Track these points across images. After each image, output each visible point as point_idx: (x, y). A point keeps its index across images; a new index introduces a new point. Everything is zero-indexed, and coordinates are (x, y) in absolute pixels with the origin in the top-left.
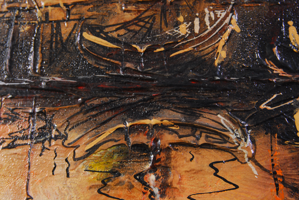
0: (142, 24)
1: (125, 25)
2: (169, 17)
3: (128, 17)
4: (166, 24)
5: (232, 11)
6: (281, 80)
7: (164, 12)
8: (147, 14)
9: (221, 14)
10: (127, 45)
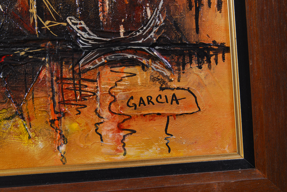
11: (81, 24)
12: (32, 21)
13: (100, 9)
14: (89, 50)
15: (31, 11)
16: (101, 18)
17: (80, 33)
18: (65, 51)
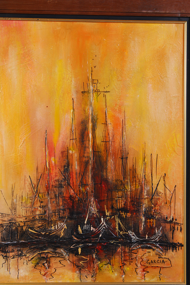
0: (43, 227)
1: (39, 227)
2: (50, 225)
3: (40, 225)
4: (49, 227)
5: (65, 223)
6: (76, 241)
7: (48, 223)
8: (44, 224)
9: (62, 224)
10: (40, 232)
11: (133, 233)
12: (116, 231)
13: (140, 229)
14: (135, 242)
15: (116, 228)
16: (140, 232)
17: (132, 237)
18: (127, 242)
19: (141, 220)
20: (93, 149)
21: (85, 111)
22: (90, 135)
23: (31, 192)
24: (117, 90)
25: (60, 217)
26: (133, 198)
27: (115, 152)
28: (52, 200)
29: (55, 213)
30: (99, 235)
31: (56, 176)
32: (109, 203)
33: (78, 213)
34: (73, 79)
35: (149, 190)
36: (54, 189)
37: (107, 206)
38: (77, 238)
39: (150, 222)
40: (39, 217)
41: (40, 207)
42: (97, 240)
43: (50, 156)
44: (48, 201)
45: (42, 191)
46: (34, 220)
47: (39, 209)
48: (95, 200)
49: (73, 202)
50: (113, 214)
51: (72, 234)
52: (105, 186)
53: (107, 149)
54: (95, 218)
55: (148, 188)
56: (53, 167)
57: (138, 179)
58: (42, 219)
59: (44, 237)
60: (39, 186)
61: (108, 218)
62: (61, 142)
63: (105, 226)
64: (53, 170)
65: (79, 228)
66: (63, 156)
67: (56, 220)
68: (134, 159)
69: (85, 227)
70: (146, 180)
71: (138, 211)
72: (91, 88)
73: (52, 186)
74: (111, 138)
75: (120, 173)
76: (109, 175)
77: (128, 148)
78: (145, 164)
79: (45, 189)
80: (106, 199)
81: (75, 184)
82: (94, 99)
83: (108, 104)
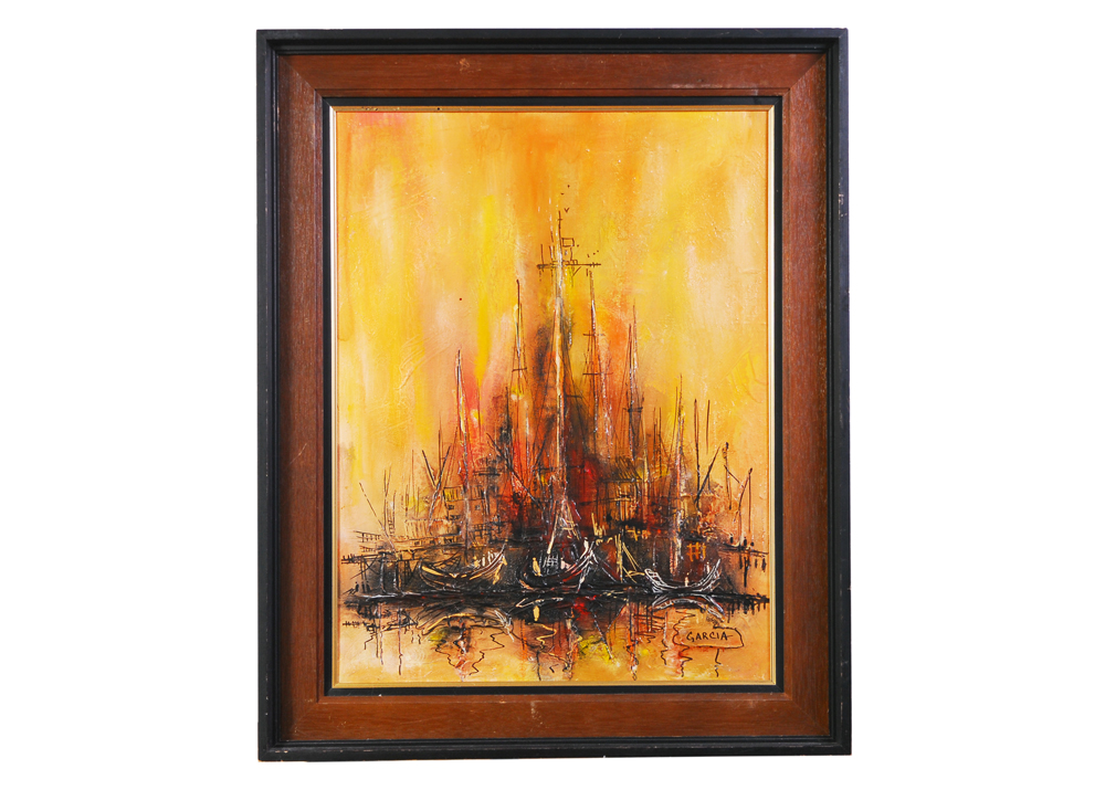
0: (454, 561)
1: (445, 562)
2: (469, 557)
3: (447, 557)
4: (467, 561)
5: (503, 553)
6: (528, 591)
7: (466, 554)
8: (456, 555)
9: (497, 555)
10: (447, 574)
11: (655, 575)
12: (618, 570)
13: (671, 564)
14: (661, 595)
15: (618, 562)
16: (671, 571)
17: (654, 581)
18: (641, 594)
19: (674, 545)
20: (564, 390)
21: (545, 307)
22: (558, 360)
23: (427, 485)
24: (616, 261)
25: (491, 540)
26: (654, 497)
27: (614, 396)
28: (474, 503)
29: (481, 531)
30: (579, 577)
31: (481, 450)
32: (602, 509)
33: (533, 531)
34: (518, 238)
35: (692, 479)
36: (479, 478)
37: (597, 516)
38: (531, 586)
39: (694, 549)
40: (445, 540)
41: (447, 518)
42: (575, 589)
43: (468, 406)
44: (464, 506)
45: (450, 483)
46: (433, 546)
47: (445, 522)
48: (569, 502)
49: (521, 508)
50: (609, 533)
51: (519, 578)
52: (592, 472)
53: (594, 390)
54: (569, 542)
55: (690, 476)
56: (475, 431)
57: (666, 456)
58: (452, 544)
59: (458, 584)
60: (445, 472)
61: (598, 541)
62: (491, 377)
63: (592, 559)
64: (475, 437)
65: (535, 563)
66: (496, 407)
67: (483, 547)
68: (657, 411)
69: (548, 561)
70: (684, 458)
71: (666, 525)
72: (559, 256)
73: (474, 471)
74: (604, 366)
75: (626, 443)
76: (600, 446)
77: (643, 387)
78: (682, 422)
79: (458, 479)
80: (594, 499)
81: (524, 467)
82: (566, 282)
83: (596, 292)
